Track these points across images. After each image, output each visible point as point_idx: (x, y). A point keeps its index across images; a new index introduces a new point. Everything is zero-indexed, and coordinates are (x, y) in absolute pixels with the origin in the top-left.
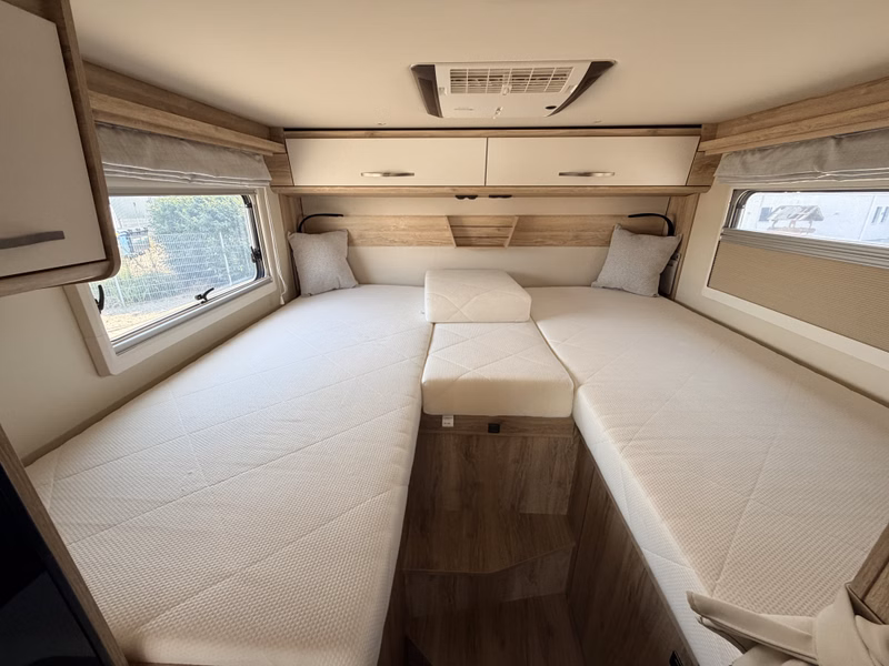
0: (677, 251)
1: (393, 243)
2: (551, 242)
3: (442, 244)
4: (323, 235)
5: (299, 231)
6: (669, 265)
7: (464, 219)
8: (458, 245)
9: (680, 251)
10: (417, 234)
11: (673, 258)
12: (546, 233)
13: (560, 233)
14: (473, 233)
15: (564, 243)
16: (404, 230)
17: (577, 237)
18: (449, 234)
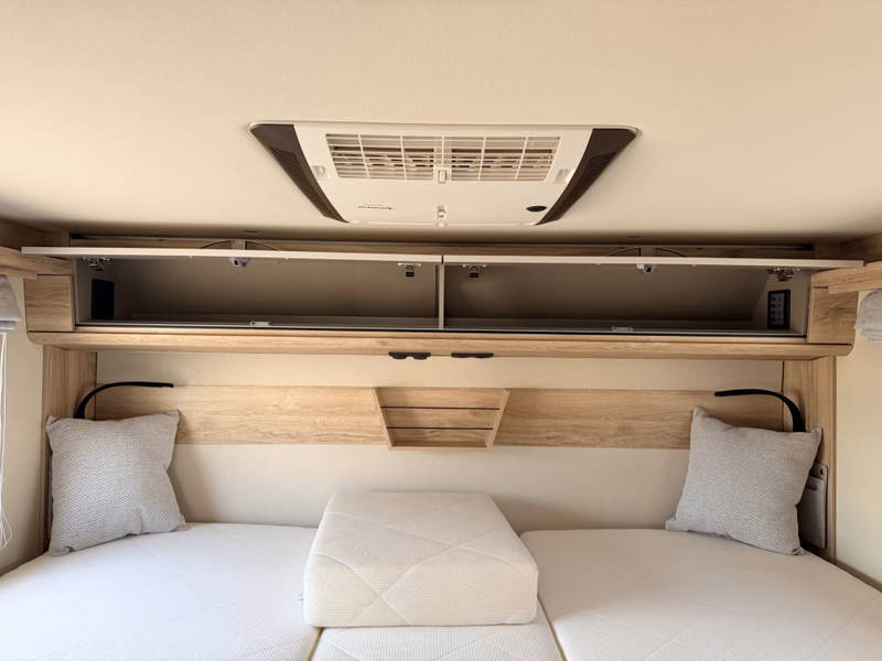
0: (818, 460)
1: (269, 437)
2: (576, 438)
3: (366, 440)
4: (125, 422)
5: (79, 413)
6: (810, 487)
7: (408, 393)
8: (396, 442)
9: (826, 461)
10: (319, 420)
11: (815, 472)
12: (565, 422)
13: (592, 422)
14: (426, 418)
15: (601, 440)
16: (292, 412)
17: (623, 430)
18: (378, 421)
